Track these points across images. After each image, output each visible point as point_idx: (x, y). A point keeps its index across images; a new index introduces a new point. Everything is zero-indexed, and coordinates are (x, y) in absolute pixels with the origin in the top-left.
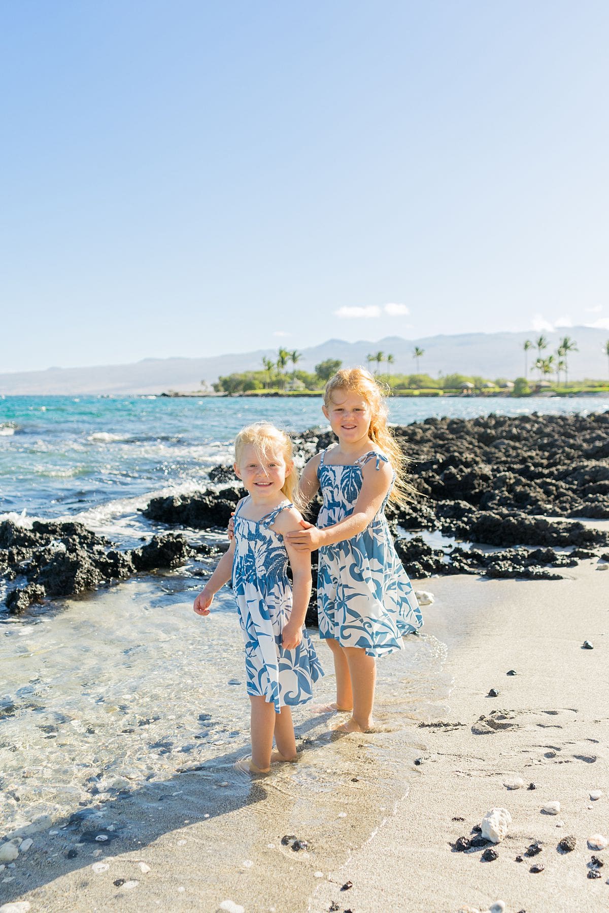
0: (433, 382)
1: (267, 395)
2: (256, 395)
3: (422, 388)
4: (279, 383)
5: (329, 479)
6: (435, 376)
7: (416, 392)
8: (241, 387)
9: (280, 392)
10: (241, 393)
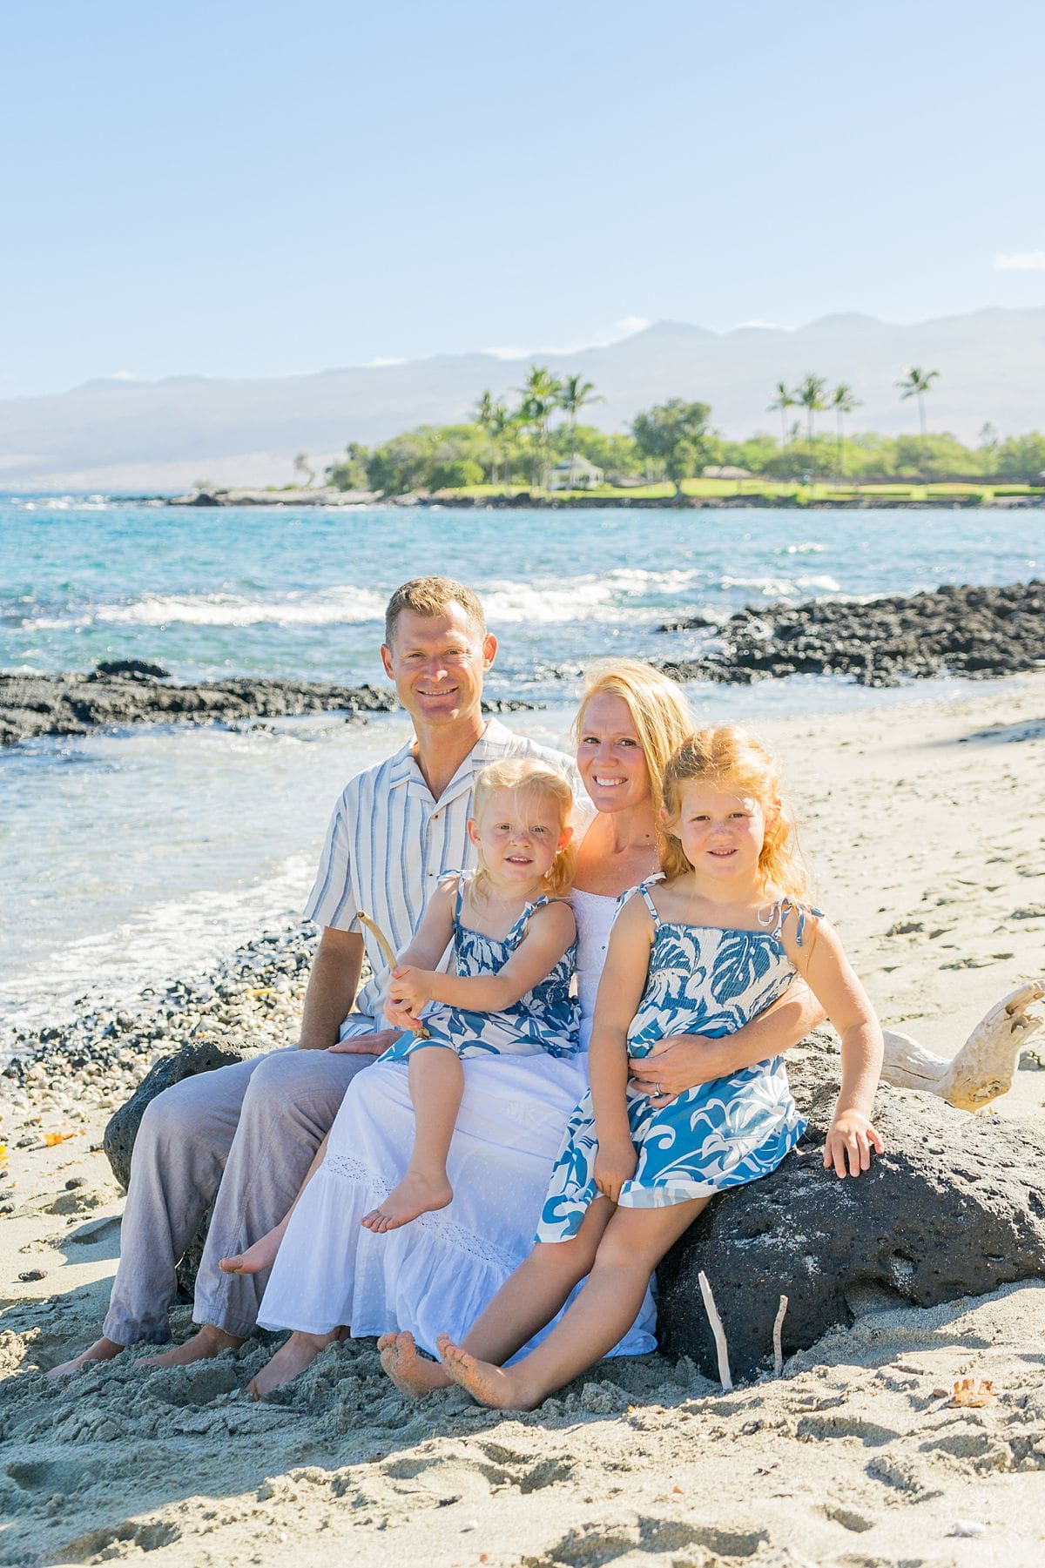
0: (968, 458)
1: (498, 502)
2: (466, 503)
3: (934, 478)
4: (528, 468)
5: (682, 954)
6: (972, 441)
7: (919, 492)
8: (421, 477)
9: (536, 492)
10: (424, 494)
